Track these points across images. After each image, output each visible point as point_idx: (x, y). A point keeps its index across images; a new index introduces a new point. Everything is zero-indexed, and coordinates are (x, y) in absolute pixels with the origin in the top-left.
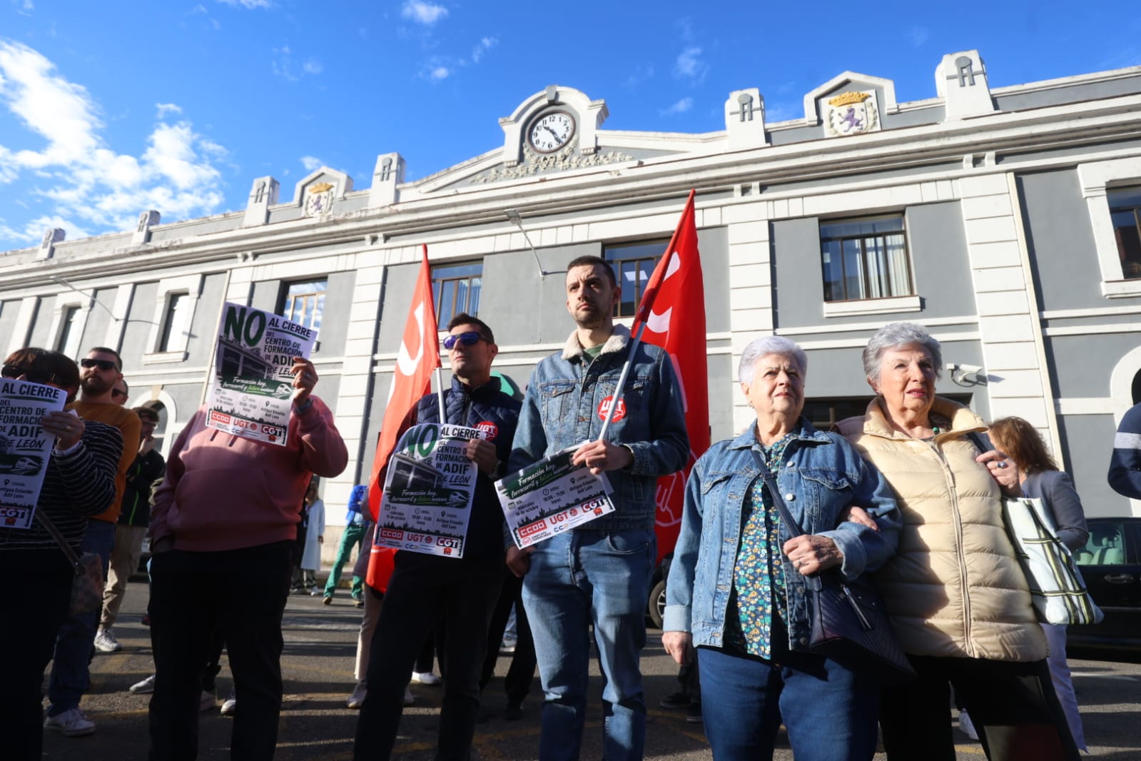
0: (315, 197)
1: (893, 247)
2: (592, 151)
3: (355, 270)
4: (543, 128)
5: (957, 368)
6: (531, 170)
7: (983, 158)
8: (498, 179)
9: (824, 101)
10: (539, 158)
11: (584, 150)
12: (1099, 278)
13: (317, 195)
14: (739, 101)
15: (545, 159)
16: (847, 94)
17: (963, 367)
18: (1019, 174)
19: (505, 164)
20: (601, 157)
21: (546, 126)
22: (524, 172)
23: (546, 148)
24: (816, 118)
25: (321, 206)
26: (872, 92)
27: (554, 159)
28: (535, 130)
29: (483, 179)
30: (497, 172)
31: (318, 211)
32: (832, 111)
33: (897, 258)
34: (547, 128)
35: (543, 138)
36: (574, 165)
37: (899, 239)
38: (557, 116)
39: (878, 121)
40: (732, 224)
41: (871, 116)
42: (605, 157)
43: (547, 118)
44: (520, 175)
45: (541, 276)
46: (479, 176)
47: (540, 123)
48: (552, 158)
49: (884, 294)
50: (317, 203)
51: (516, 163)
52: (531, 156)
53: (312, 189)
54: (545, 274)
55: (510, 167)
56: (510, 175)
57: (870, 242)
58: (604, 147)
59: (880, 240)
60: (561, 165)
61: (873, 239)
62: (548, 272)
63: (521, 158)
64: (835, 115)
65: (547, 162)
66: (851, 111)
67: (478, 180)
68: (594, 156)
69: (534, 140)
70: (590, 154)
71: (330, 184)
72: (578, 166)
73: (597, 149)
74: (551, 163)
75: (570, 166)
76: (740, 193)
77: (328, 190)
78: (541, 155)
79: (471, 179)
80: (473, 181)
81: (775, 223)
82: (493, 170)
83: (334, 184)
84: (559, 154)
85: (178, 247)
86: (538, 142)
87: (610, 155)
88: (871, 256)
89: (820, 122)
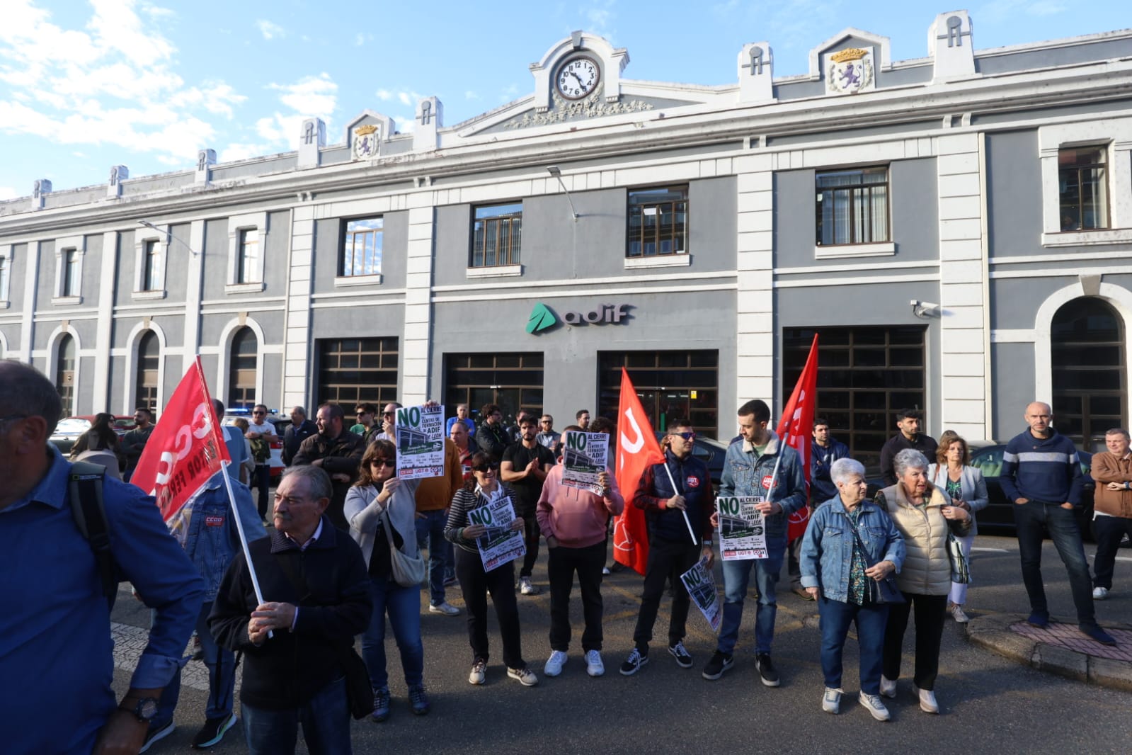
0: (362, 139)
1: (877, 196)
2: (616, 99)
3: (408, 210)
4: (570, 74)
5: (918, 304)
6: (561, 116)
7: (961, 117)
8: (531, 124)
9: (827, 56)
10: (567, 105)
11: (608, 98)
12: (1041, 230)
13: (363, 137)
14: (750, 53)
15: (573, 106)
16: (848, 50)
17: (924, 304)
18: (988, 134)
19: (537, 111)
20: (625, 105)
21: (573, 72)
22: (554, 118)
23: (573, 95)
24: (818, 73)
25: (369, 148)
26: (870, 49)
27: (581, 106)
28: (562, 76)
29: (517, 124)
30: (530, 117)
31: (366, 153)
32: (834, 67)
33: (879, 205)
34: (574, 75)
35: (570, 84)
36: (600, 113)
37: (882, 189)
38: (583, 62)
39: (873, 78)
40: (741, 174)
41: (868, 73)
42: (628, 106)
43: (573, 64)
44: (551, 121)
45: (575, 218)
46: (513, 121)
47: (567, 69)
48: (579, 104)
49: (866, 239)
50: (365, 145)
51: (546, 109)
52: (560, 102)
53: (358, 131)
54: (578, 216)
55: (540, 113)
56: (541, 120)
57: (857, 192)
58: (627, 95)
59: (866, 191)
60: (588, 112)
61: (860, 190)
62: (580, 214)
63: (551, 105)
64: (836, 71)
65: (575, 108)
66: (850, 67)
67: (512, 125)
68: (618, 104)
69: (562, 86)
70: (616, 102)
71: (375, 126)
72: (604, 113)
73: (621, 97)
74: (579, 110)
75: (597, 113)
76: (748, 145)
77: (373, 132)
78: (569, 101)
79: (506, 124)
80: (508, 126)
81: (778, 174)
82: (526, 116)
83: (379, 126)
84: (586, 102)
85: (242, 187)
86: (566, 88)
87: (633, 103)
88: (857, 204)
89: (822, 77)
